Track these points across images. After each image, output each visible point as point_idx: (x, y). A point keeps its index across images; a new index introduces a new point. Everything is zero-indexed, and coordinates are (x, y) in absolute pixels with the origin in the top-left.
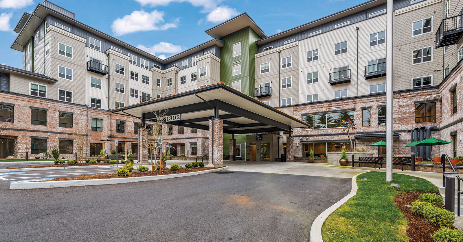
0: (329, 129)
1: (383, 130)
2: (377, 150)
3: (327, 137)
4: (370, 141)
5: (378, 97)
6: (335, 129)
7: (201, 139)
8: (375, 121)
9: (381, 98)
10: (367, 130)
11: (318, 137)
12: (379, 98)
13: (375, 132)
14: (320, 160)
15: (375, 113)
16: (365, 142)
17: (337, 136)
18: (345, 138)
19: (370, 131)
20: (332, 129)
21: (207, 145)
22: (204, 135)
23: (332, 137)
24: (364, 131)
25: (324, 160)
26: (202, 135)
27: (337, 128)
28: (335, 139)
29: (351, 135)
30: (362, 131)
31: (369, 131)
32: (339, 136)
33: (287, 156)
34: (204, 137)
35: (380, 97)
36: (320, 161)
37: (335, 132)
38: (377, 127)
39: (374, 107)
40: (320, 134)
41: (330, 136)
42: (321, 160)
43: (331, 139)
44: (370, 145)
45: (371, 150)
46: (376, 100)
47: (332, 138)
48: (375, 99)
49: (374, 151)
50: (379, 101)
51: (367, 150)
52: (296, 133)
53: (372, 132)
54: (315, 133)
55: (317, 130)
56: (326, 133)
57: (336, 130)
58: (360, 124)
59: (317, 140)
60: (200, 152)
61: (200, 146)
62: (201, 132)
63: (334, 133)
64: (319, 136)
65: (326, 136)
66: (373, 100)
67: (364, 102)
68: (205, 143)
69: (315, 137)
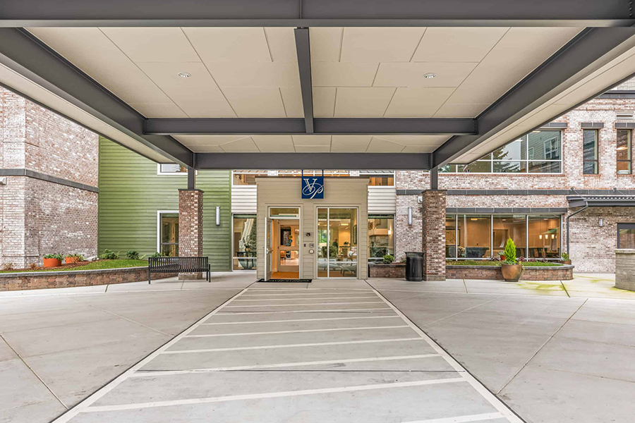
0: (502, 176)
1: (627, 187)
2: (615, 239)
3: (497, 198)
4: (600, 215)
5: (619, 101)
6: (516, 176)
7: (23, 179)
8: (610, 161)
9: (623, 104)
10: (594, 183)
11: (471, 198)
12: (620, 105)
13: (611, 192)
14: (533, 270)
15: (610, 142)
16: (589, 215)
17: (524, 197)
18: (542, 204)
19: (600, 187)
20: (510, 176)
21: (47, 212)
22: (38, 165)
23: (510, 198)
24: (587, 188)
25: (543, 270)
26: (28, 160)
27: (522, 176)
28: (517, 206)
29: (557, 196)
30: (582, 186)
31: (598, 189)
32: (528, 197)
33: (428, 258)
34: (37, 170)
35: (622, 102)
36: (533, 273)
37: (516, 186)
38: (616, 178)
39: (609, 125)
40: (477, 188)
41: (505, 197)
42: (536, 270)
43: (507, 206)
44: (601, 223)
45: (602, 239)
46: (612, 106)
47: (510, 203)
48: (611, 103)
49: (609, 242)
50: (619, 109)
51: (594, 238)
52: (406, 182)
53: (606, 191)
54: (463, 185)
55: (467, 176)
56: (492, 188)
57: (520, 181)
58: (577, 168)
59: (470, 205)
60: (17, 245)
61: (15, 216)
62: (23, 147)
63: (514, 187)
64: (473, 195)
65: (493, 195)
66: (607, 107)
67: (587, 110)
68: (42, 203)
69: (463, 198)
